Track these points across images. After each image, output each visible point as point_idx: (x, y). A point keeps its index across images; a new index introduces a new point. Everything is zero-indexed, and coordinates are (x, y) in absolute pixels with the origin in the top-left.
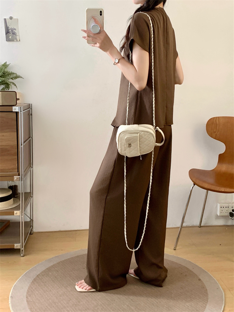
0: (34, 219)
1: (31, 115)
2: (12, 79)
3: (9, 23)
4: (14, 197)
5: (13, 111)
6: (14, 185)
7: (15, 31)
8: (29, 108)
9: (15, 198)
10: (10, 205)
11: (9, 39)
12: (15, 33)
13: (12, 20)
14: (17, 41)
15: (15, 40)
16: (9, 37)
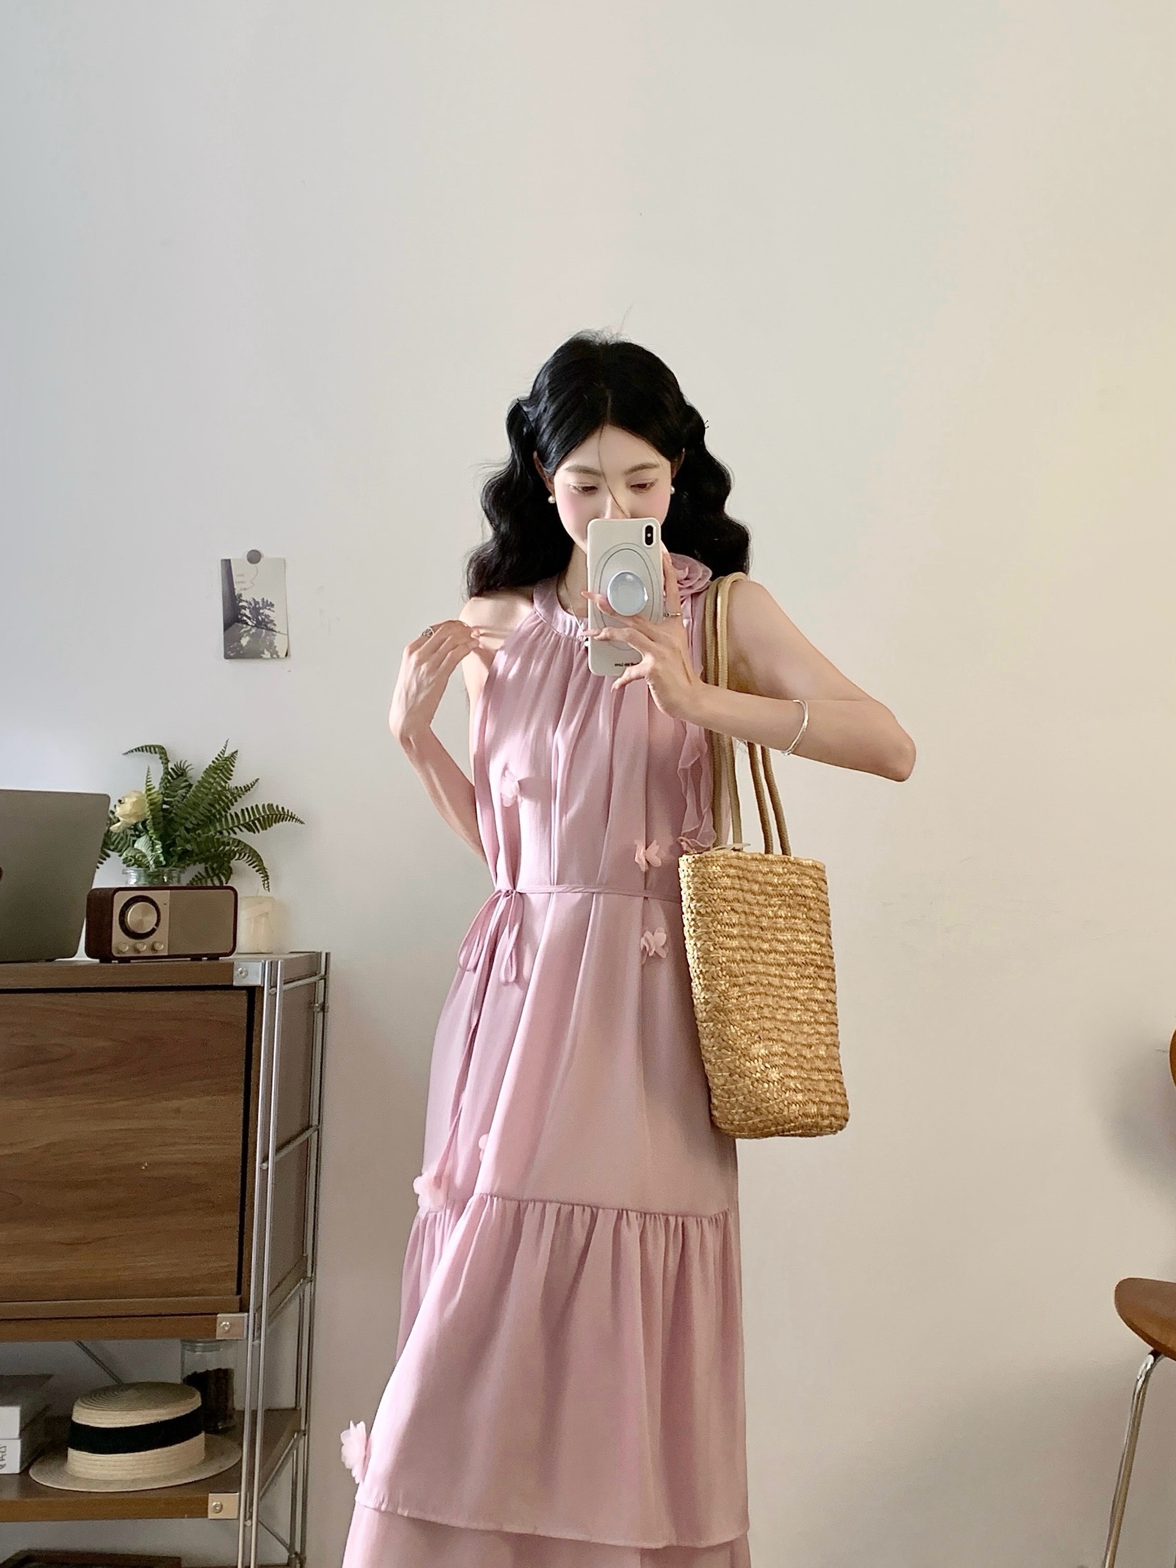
1: (324, 1008)
2: (249, 827)
3: (240, 579)
4: (207, 1432)
5: (237, 982)
6: (212, 1367)
7: (267, 612)
8: (315, 974)
9: (218, 1439)
10: (191, 1469)
11: (238, 649)
12: (268, 623)
13: (256, 565)
14: (275, 656)
15: (264, 653)
16: (240, 642)
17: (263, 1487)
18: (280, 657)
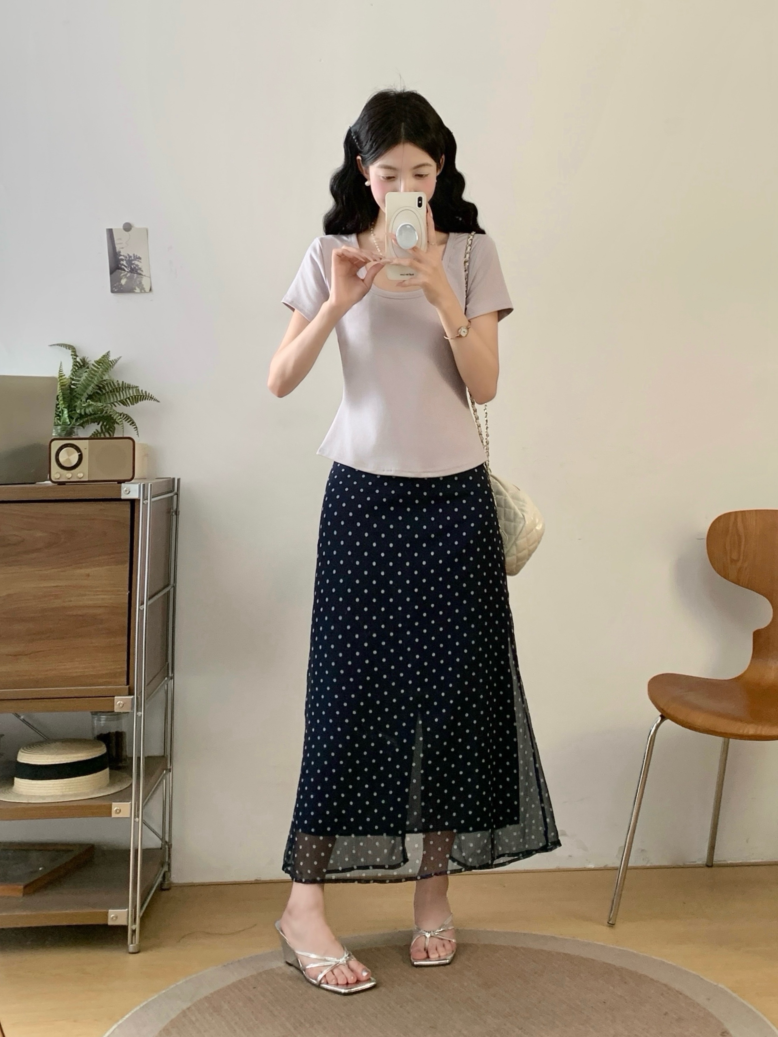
0: (173, 843)
1: (177, 513)
2: (124, 403)
3: (120, 242)
4: (111, 768)
5: (124, 496)
6: (113, 730)
7: (137, 263)
8: (171, 492)
9: (117, 772)
10: (100, 789)
11: (119, 286)
12: (138, 270)
13: (130, 232)
14: (143, 291)
15: (136, 289)
16: (120, 282)
17: (145, 800)
18: (147, 291)
